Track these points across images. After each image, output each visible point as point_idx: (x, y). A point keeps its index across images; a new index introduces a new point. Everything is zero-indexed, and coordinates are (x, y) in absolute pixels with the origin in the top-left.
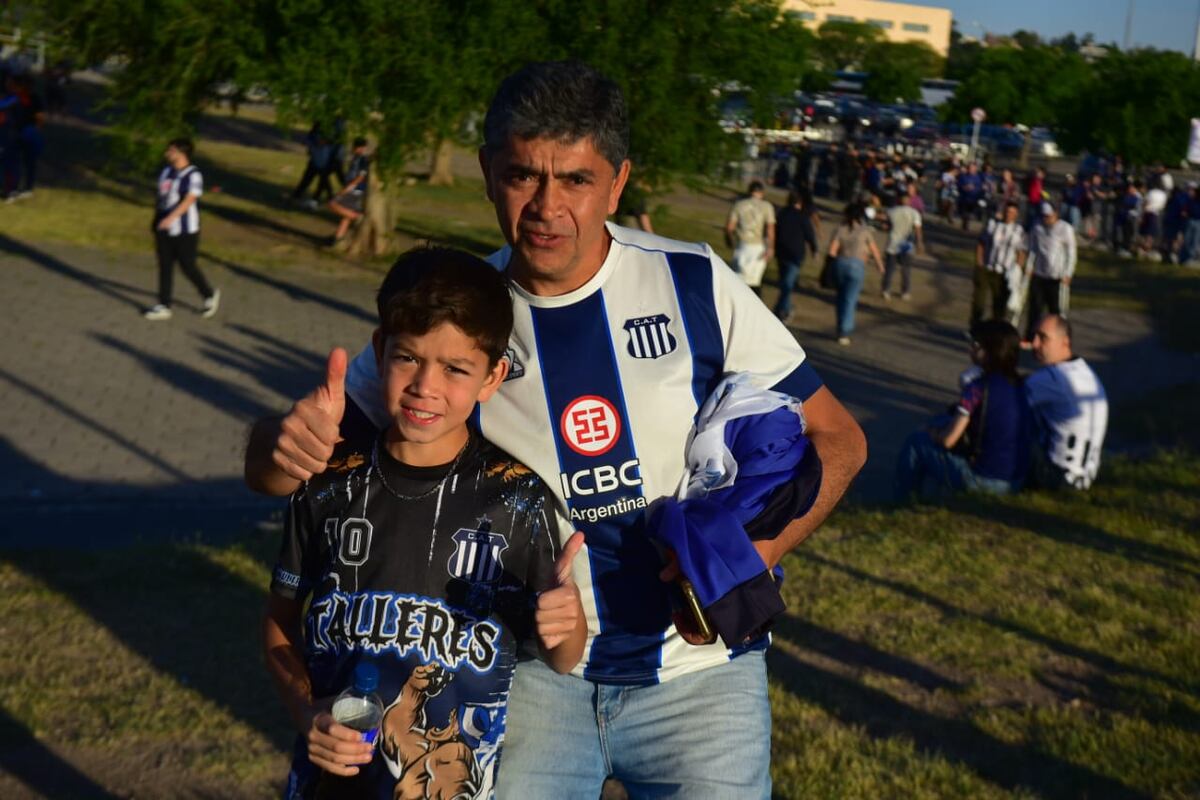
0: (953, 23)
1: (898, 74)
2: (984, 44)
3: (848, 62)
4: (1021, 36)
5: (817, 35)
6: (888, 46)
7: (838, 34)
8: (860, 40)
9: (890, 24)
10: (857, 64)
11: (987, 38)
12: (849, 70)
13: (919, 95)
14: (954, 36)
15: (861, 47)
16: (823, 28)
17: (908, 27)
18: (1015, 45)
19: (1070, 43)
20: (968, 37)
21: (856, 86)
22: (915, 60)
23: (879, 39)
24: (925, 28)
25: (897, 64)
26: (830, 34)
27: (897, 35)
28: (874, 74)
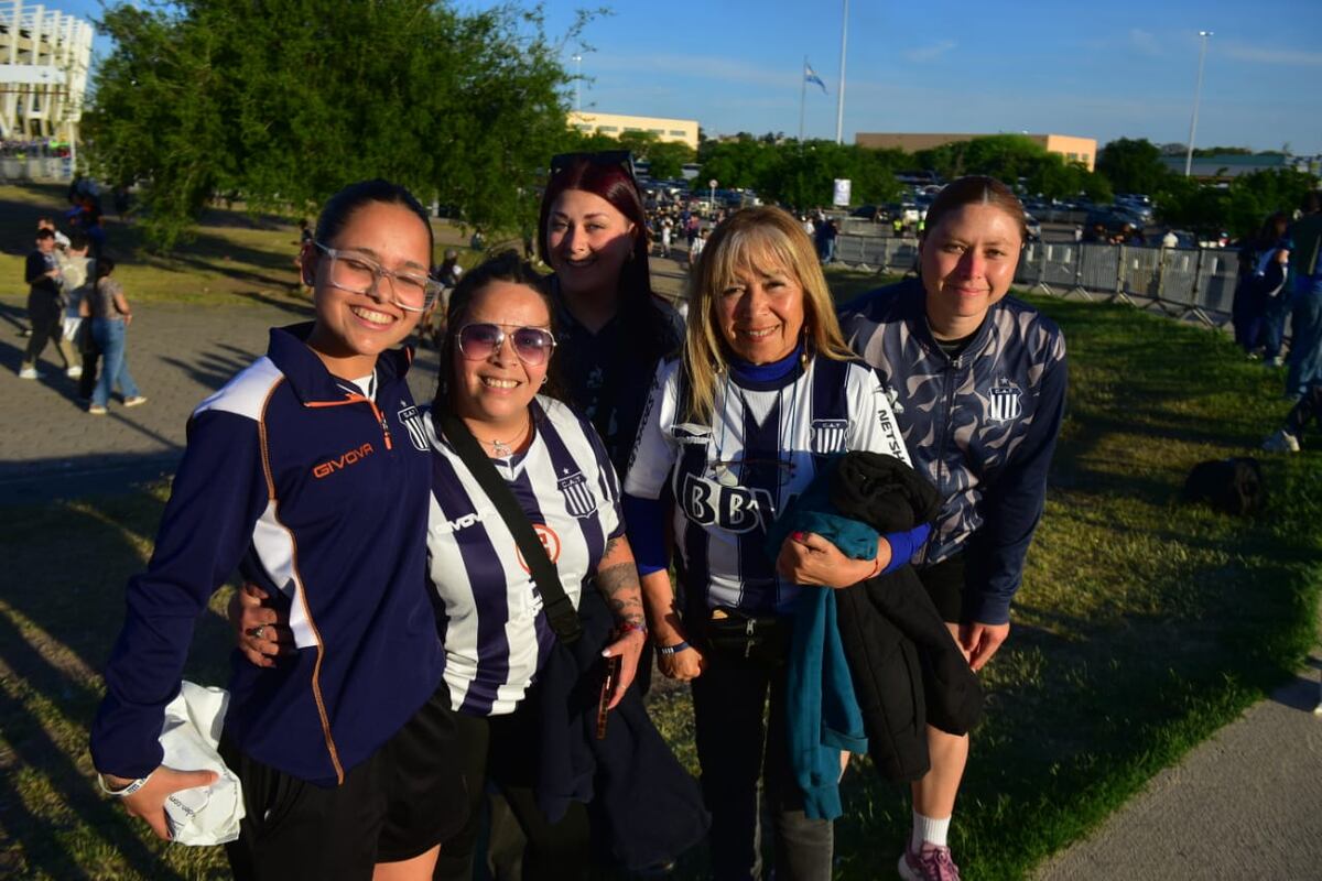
0: (700, 130)
1: (668, 162)
2: (721, 141)
3: (639, 157)
4: (741, 135)
5: (619, 141)
6: (662, 145)
7: (631, 139)
8: (645, 142)
9: (662, 132)
10: (644, 157)
11: (721, 137)
12: (640, 161)
13: (681, 174)
14: (701, 137)
15: (646, 146)
16: (622, 136)
17: (674, 133)
18: (737, 140)
19: (769, 139)
20: (711, 138)
21: (644, 170)
22: (678, 153)
23: (656, 141)
24: (683, 133)
25: (668, 156)
26: (626, 139)
27: (667, 138)
28: (654, 163)
